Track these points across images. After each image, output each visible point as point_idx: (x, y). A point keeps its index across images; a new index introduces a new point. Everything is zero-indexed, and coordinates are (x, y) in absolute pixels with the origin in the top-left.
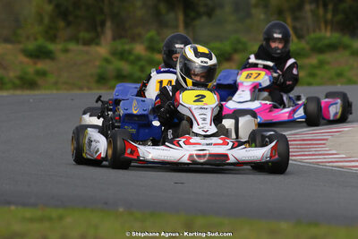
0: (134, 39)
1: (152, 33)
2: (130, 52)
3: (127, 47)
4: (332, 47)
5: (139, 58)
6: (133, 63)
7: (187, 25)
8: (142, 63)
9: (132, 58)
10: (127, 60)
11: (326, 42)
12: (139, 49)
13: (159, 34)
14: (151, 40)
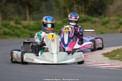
0: (10, 20)
1: (17, 17)
2: (8, 25)
3: (7, 23)
4: (85, 21)
5: (12, 27)
6: (10, 28)
7: (30, 14)
8: (13, 28)
9: (9, 27)
10: (7, 28)
11: (82, 19)
12: (12, 23)
13: (19, 17)
14: (17, 20)
